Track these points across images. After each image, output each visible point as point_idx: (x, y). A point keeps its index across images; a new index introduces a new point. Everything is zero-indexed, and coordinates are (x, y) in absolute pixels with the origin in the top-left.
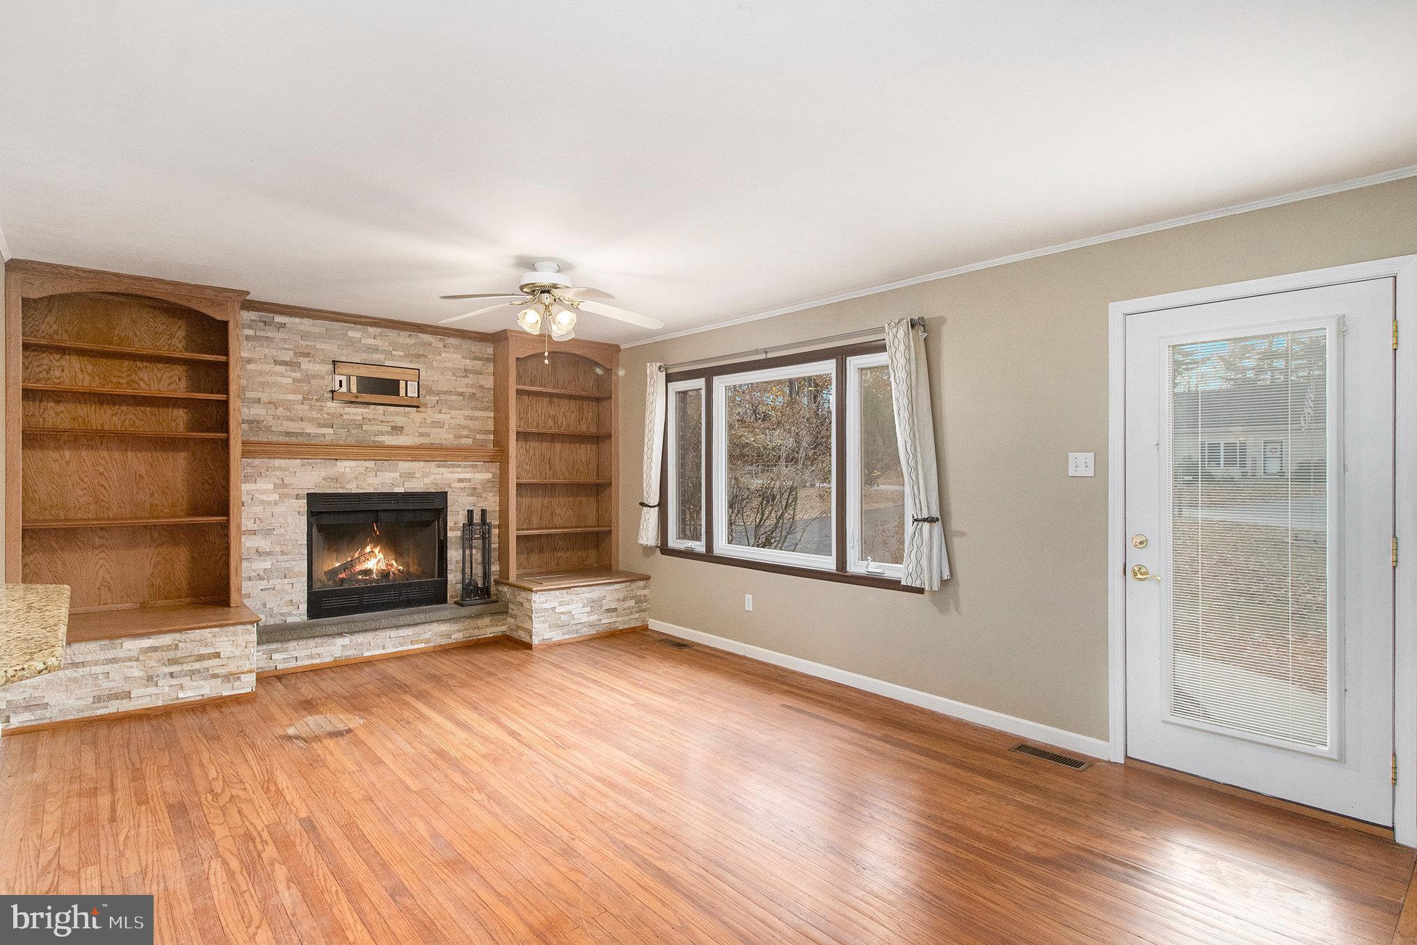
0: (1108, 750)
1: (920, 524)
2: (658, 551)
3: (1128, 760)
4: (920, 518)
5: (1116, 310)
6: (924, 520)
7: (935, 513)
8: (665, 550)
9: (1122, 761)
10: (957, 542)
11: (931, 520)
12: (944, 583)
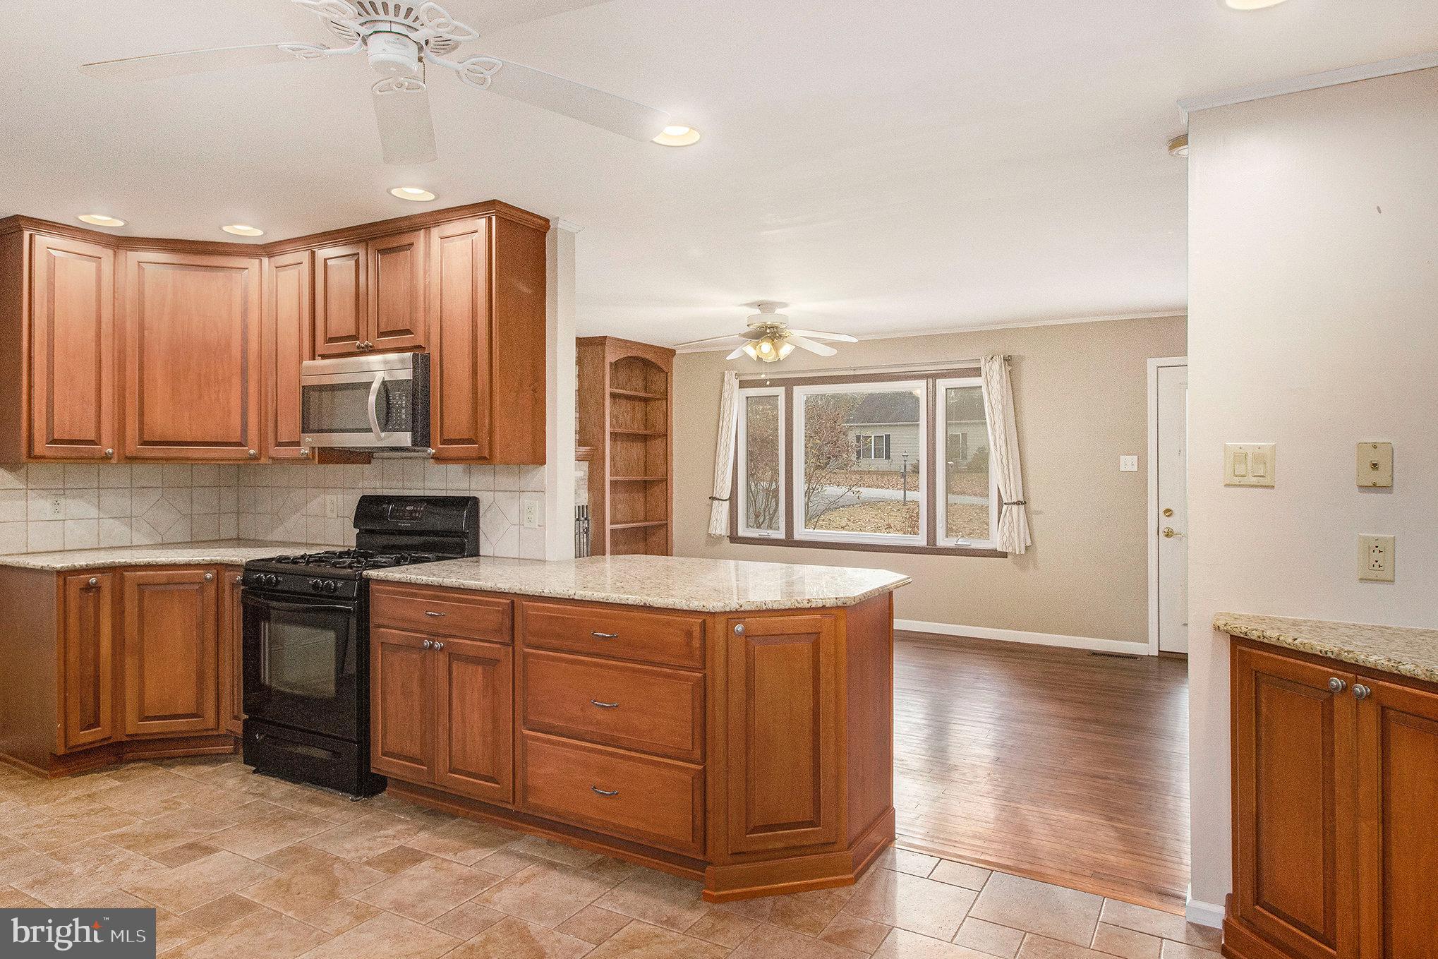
0: (1149, 649)
1: (1010, 506)
2: (727, 541)
3: (1161, 653)
4: (1010, 502)
5: (1152, 363)
6: (1014, 503)
7: (1021, 499)
8: (734, 538)
9: (1156, 654)
10: (1036, 520)
11: (1018, 503)
12: (1027, 548)
